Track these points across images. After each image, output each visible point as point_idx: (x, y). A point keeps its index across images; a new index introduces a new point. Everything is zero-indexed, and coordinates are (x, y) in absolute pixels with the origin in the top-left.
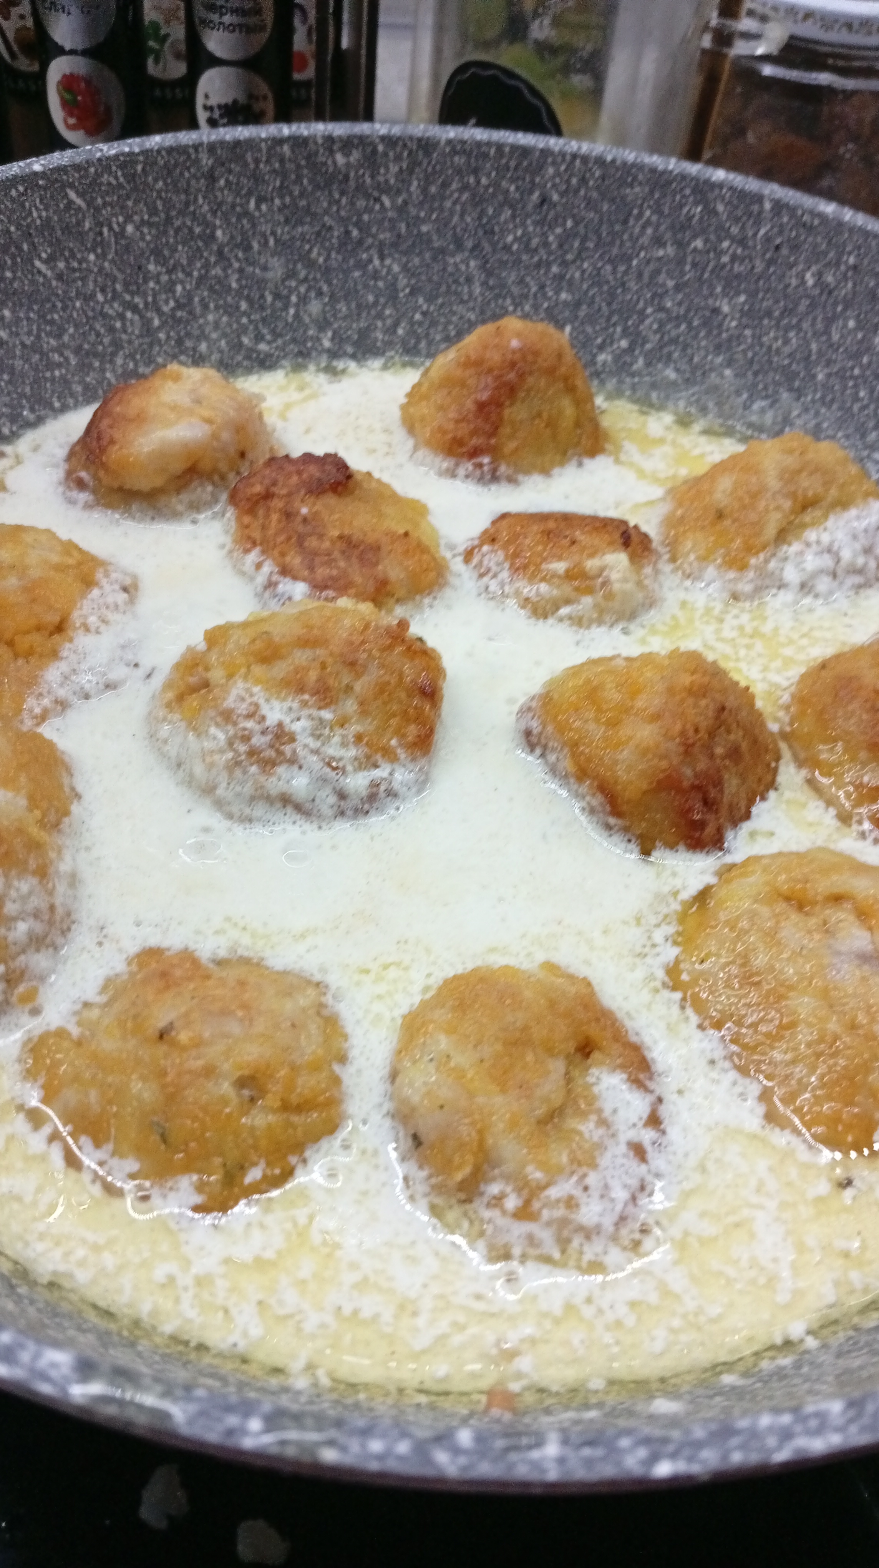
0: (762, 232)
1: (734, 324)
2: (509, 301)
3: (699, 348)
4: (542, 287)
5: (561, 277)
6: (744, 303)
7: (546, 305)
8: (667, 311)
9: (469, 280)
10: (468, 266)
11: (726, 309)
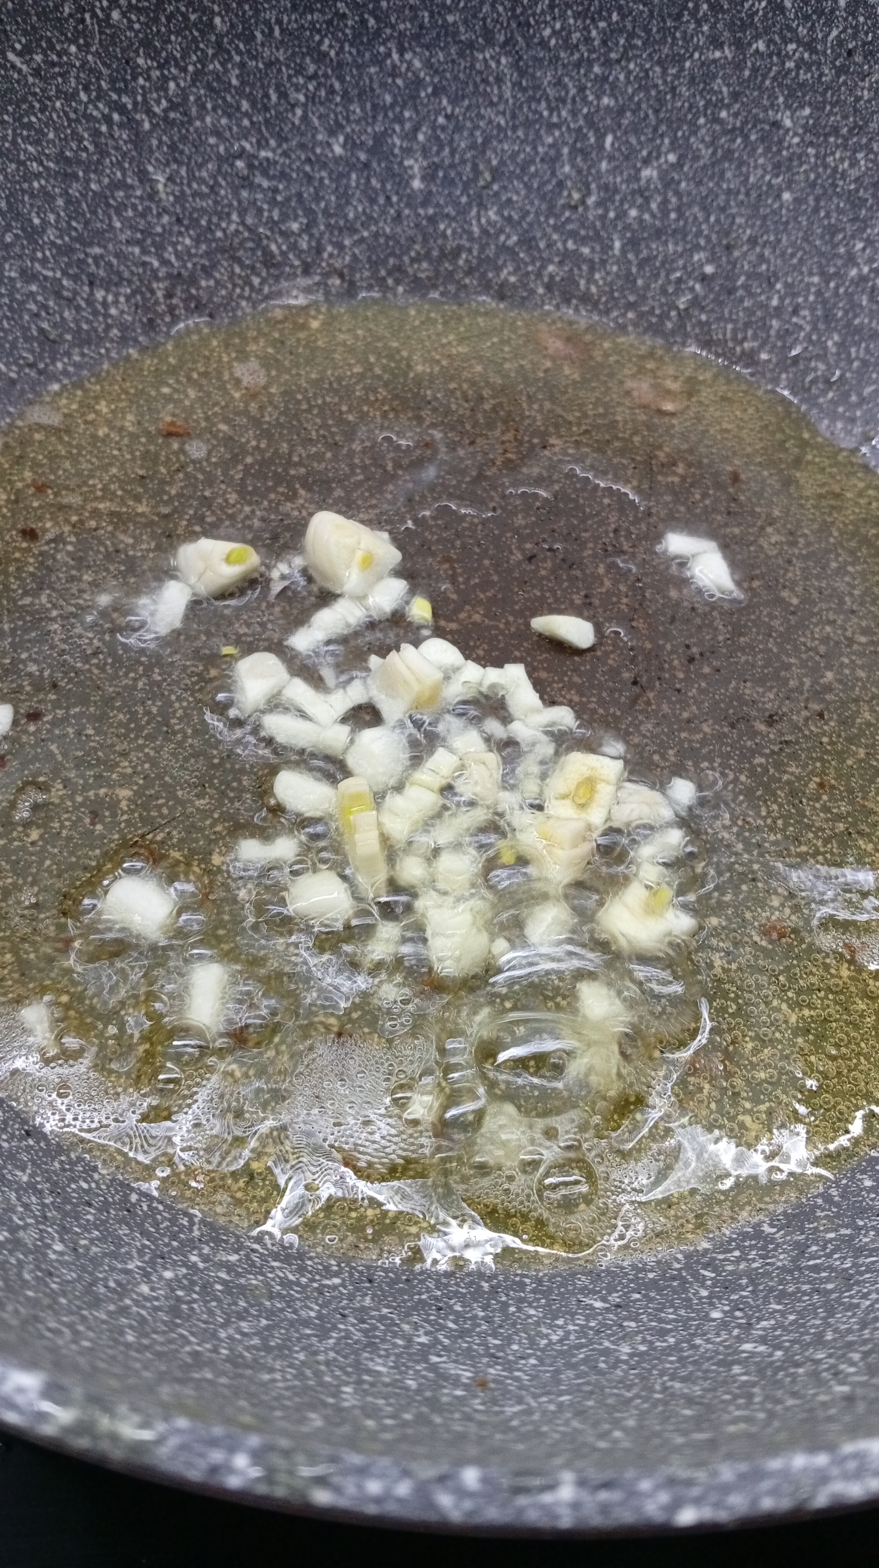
0: (835, 33)
1: (796, 140)
2: (543, 104)
3: (756, 167)
4: (582, 89)
5: (605, 79)
6: (807, 118)
7: (585, 110)
8: (721, 122)
9: (499, 80)
10: (498, 62)
11: (788, 123)
